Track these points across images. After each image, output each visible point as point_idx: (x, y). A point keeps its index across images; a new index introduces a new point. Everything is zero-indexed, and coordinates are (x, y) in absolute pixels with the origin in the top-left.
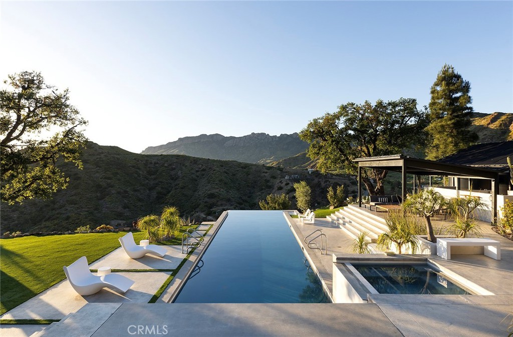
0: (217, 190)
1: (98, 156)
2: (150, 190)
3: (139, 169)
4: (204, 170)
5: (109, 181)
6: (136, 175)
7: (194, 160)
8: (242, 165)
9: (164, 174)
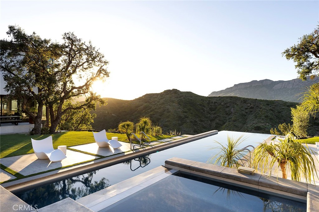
1: (180, 98)
2: (211, 121)
3: (204, 106)
4: (251, 108)
5: (186, 114)
6: (202, 111)
7: (244, 100)
9: (221, 110)
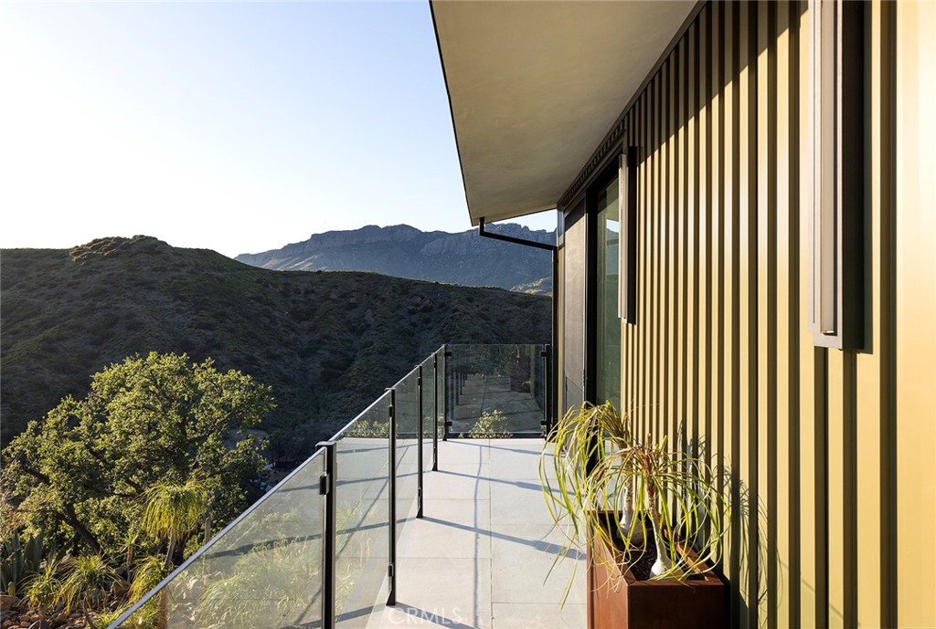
1: (176, 274)
2: (303, 356)
3: (272, 305)
4: (426, 310)
5: (209, 333)
6: (268, 320)
7: (402, 286)
8: (518, 299)
9: (332, 317)
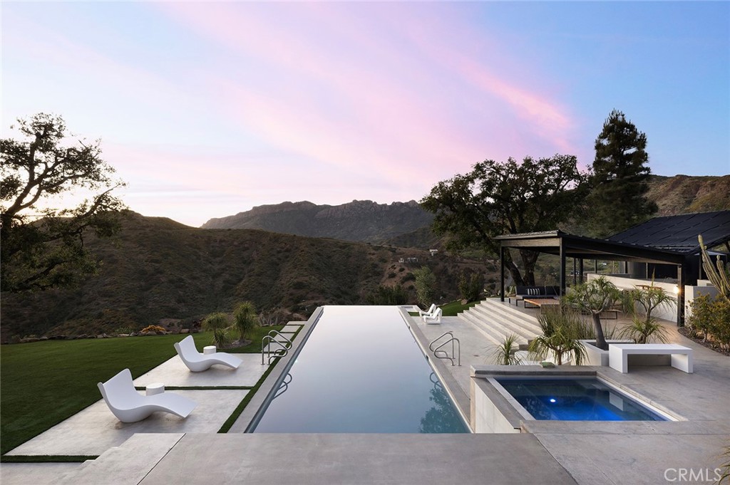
0: (307, 278)
1: (142, 231)
2: (214, 277)
3: (199, 249)
4: (288, 251)
5: (157, 265)
6: (195, 257)
7: (275, 237)
8: (340, 244)
9: (233, 255)
